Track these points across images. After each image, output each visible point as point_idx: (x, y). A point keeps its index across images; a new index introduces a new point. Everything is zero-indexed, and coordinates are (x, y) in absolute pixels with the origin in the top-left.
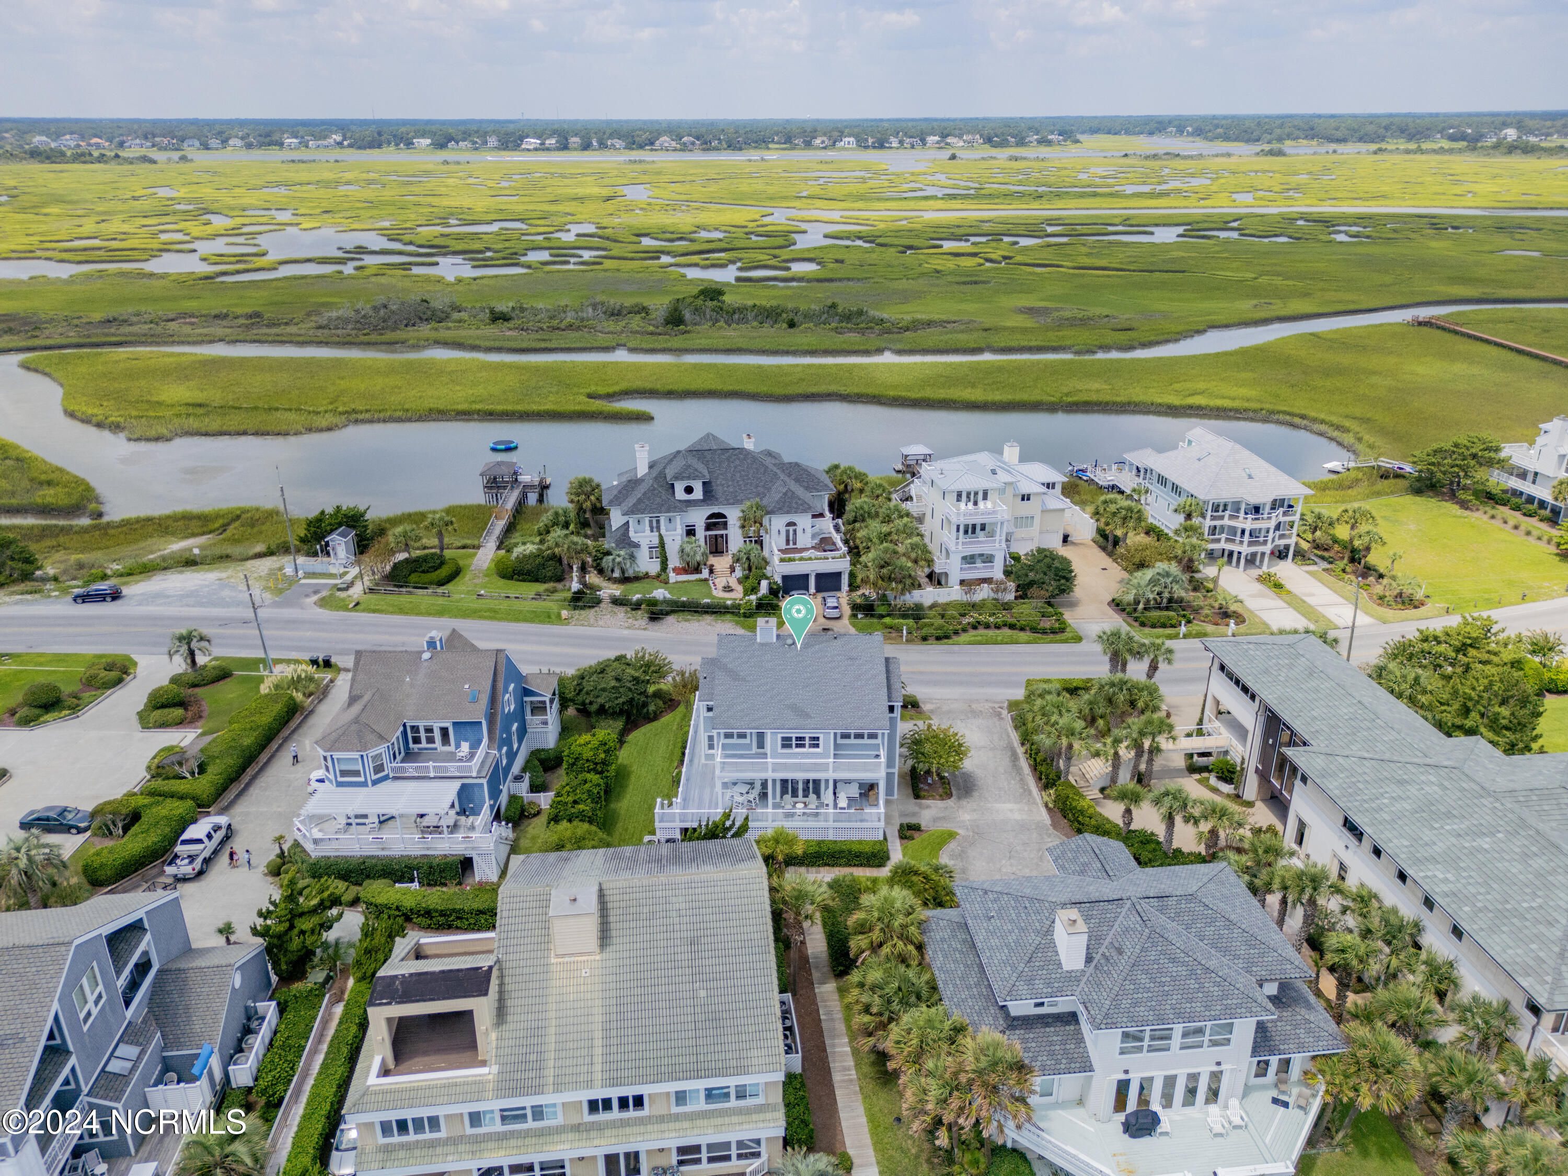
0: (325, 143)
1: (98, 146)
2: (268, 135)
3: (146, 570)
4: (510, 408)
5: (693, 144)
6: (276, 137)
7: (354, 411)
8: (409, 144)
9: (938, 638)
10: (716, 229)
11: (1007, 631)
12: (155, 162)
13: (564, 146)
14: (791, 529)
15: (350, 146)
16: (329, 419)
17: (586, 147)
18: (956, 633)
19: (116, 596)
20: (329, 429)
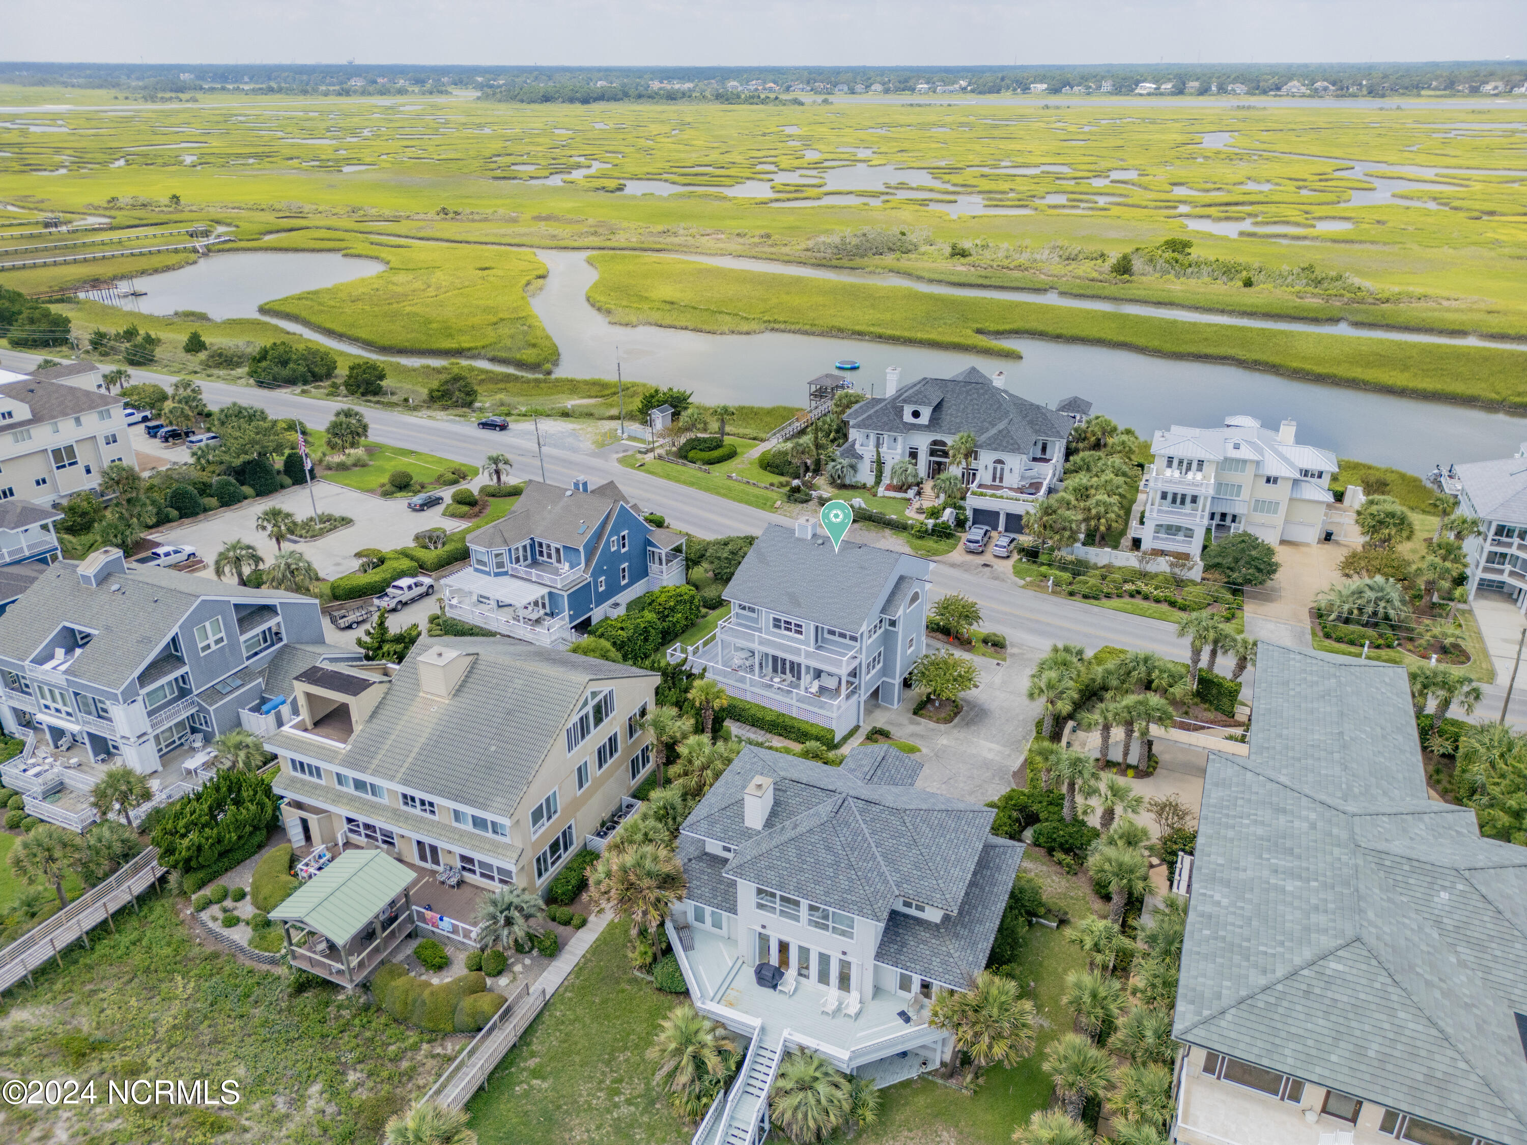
0: (951, 88)
1: (771, 90)
2: (906, 81)
3: (536, 414)
4: (898, 333)
5: (1325, 89)
6: (911, 83)
7: (775, 321)
8: (1026, 89)
9: (1085, 597)
10: (1268, 181)
11: (1165, 607)
12: (802, 104)
13: (1180, 91)
14: (999, 466)
15: (973, 91)
16: (754, 326)
17: (1203, 91)
18: (1108, 596)
19: (503, 427)
20: (748, 333)
